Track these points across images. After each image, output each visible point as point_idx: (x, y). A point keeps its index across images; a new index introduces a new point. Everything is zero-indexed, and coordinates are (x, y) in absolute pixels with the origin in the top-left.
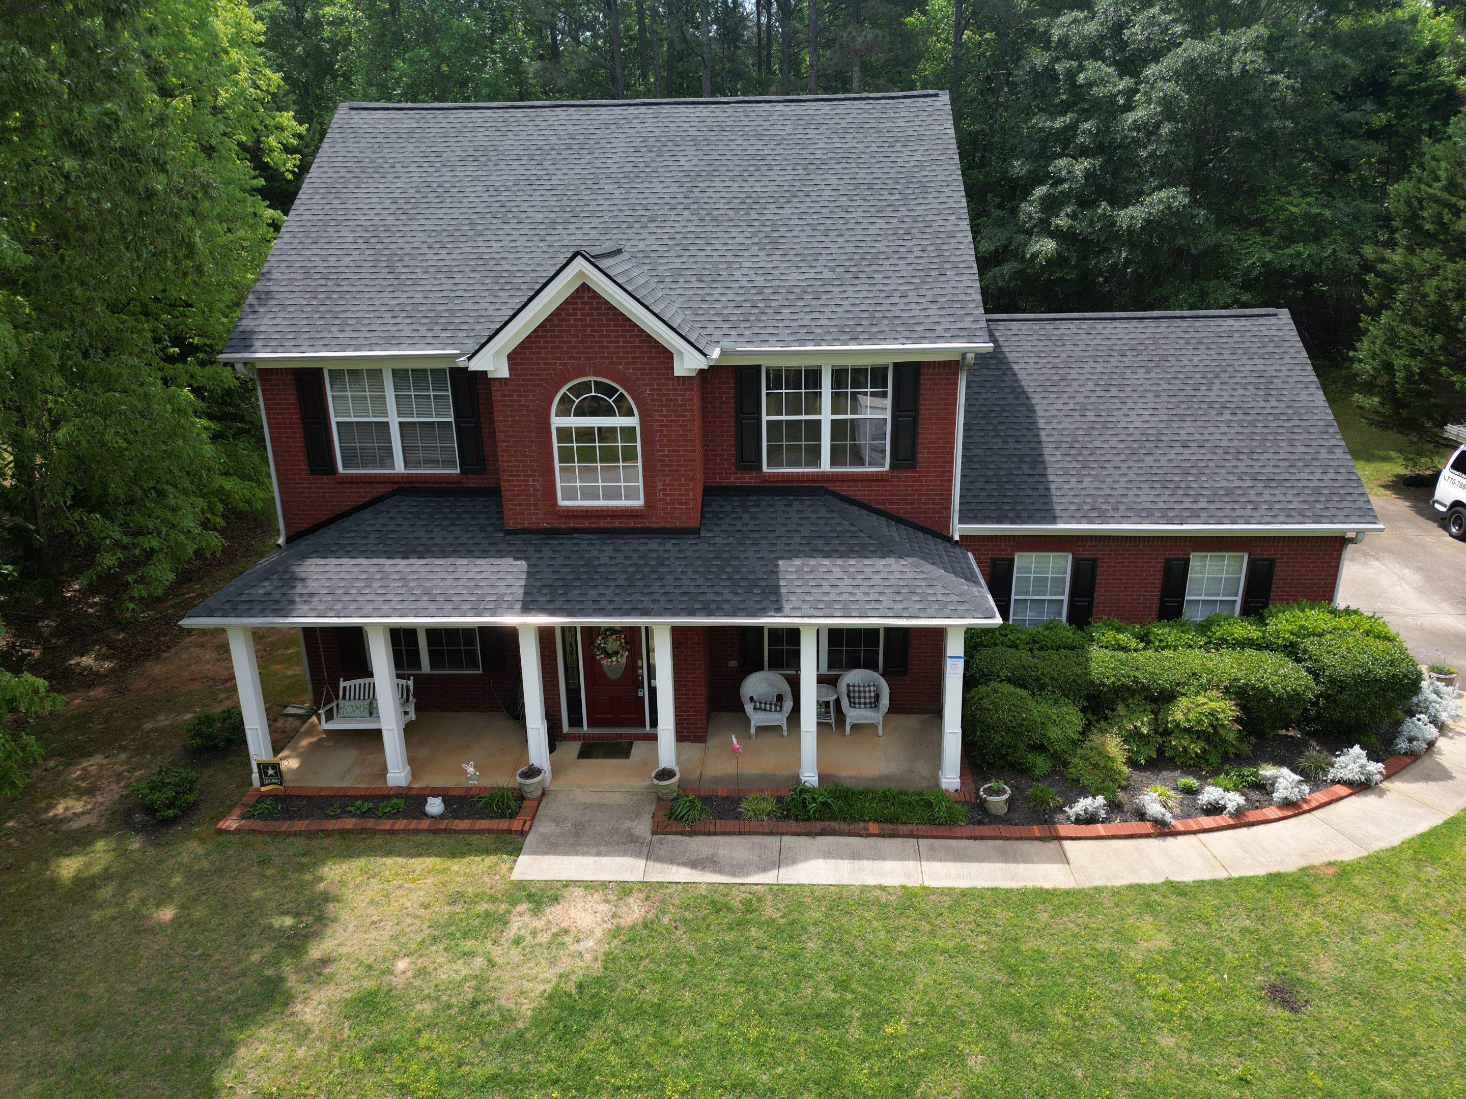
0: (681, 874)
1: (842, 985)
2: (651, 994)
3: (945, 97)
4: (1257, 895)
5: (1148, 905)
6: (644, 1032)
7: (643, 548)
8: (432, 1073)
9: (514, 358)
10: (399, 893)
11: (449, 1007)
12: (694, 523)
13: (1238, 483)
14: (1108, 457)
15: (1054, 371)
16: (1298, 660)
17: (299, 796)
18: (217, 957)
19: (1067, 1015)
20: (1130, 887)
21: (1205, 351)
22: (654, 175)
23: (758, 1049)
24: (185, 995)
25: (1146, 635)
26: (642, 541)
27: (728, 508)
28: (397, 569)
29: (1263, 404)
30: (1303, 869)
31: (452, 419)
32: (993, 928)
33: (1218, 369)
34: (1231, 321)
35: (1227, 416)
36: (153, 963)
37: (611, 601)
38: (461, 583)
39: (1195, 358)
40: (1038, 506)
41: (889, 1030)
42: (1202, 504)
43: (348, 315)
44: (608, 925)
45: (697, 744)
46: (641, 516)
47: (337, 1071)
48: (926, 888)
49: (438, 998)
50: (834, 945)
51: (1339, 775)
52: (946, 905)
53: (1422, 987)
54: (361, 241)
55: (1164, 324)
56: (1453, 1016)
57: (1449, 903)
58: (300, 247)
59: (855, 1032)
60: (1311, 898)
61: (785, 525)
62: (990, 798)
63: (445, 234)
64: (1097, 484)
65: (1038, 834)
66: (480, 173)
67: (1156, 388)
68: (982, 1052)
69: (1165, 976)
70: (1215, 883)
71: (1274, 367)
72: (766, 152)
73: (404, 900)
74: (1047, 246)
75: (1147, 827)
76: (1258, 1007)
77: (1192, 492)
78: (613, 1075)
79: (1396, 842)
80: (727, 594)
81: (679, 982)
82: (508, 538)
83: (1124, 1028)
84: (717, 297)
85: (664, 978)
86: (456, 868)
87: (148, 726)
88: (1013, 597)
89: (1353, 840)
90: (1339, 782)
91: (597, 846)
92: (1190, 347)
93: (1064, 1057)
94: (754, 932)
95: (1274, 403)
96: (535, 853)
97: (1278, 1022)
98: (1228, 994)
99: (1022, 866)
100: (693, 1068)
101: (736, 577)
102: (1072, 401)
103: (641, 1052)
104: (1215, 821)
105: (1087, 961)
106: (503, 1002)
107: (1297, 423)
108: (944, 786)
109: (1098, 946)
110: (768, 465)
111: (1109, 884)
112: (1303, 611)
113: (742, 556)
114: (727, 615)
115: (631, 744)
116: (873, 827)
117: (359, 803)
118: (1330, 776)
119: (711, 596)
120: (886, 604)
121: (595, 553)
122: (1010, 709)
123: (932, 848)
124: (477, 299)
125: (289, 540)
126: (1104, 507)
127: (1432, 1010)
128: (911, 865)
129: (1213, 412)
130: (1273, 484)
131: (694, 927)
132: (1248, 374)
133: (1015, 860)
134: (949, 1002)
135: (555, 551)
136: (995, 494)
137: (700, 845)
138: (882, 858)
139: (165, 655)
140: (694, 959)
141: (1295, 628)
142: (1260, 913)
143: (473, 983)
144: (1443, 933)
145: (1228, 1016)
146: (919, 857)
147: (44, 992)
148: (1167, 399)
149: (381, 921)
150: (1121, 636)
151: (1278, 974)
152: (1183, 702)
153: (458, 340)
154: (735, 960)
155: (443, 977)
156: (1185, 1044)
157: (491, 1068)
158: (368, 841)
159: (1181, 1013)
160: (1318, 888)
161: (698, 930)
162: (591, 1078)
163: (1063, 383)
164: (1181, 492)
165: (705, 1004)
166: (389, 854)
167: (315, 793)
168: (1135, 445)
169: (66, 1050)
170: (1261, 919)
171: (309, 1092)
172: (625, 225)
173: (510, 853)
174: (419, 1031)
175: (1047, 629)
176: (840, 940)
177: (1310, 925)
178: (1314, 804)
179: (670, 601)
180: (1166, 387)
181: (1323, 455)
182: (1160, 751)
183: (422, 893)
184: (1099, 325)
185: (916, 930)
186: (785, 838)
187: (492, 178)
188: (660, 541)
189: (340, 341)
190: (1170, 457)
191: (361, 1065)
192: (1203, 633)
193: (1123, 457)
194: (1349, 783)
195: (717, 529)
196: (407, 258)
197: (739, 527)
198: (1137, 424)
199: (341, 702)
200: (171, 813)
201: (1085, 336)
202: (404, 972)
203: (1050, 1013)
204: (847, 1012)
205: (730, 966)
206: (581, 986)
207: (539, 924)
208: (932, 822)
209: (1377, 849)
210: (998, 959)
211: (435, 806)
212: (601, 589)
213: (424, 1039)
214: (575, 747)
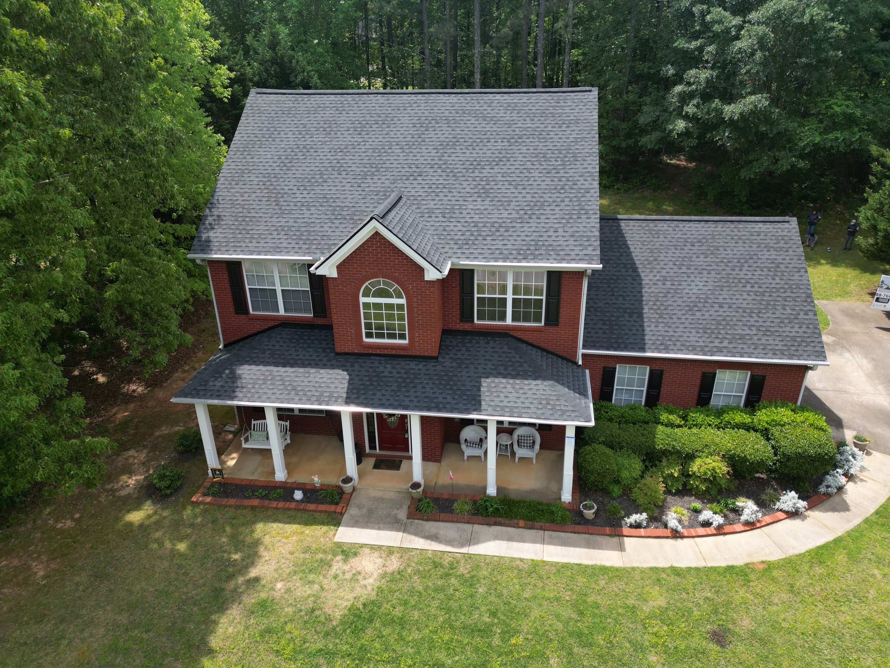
0: (419, 543)
1: (493, 614)
2: (398, 612)
3: (595, 92)
4: (718, 579)
5: (659, 580)
6: (393, 632)
7: (407, 367)
8: (291, 645)
9: (340, 267)
10: (279, 544)
11: (301, 611)
12: (435, 354)
13: (748, 332)
14: (675, 312)
15: (650, 255)
16: (768, 439)
17: (231, 484)
18: (192, 574)
19: (604, 640)
20: (651, 569)
21: (742, 245)
22: (423, 143)
23: (448, 648)
24: (177, 594)
25: (686, 416)
26: (407, 362)
27: (454, 343)
28: (280, 374)
29: (771, 281)
30: (747, 565)
31: (309, 289)
32: (575, 587)
33: (748, 257)
34: (761, 225)
35: (748, 288)
36: (161, 575)
37: (388, 400)
38: (311, 384)
39: (736, 249)
40: (631, 341)
41: (513, 641)
42: (725, 344)
43: (254, 232)
44: (380, 571)
45: (436, 463)
46: (407, 349)
47: (247, 641)
48: (544, 562)
49: (295, 606)
50: (492, 591)
51: (781, 507)
52: (553, 572)
53: (794, 638)
54: (261, 183)
55: (720, 225)
56: (806, 655)
57: (822, 590)
58: (229, 187)
59: (496, 641)
60: (747, 581)
61: (484, 356)
62: (585, 511)
63: (306, 180)
64: (666, 329)
65: (608, 533)
66: (326, 139)
67: (709, 268)
68: (558, 657)
69: (658, 622)
70: (697, 569)
71: (782, 257)
72: (487, 129)
73: (281, 549)
74: (681, 125)
75: (668, 533)
76: (704, 643)
77: (720, 336)
78: (377, 654)
79: (803, 551)
80: (449, 398)
81: (412, 606)
82: (337, 357)
83: (632, 650)
84: (452, 228)
85: (405, 603)
86: (307, 532)
87: (157, 433)
88: (615, 387)
89: (780, 547)
90: (781, 510)
91: (378, 524)
92: (733, 242)
93: (599, 663)
94: (453, 581)
95: (777, 280)
96: (347, 526)
97: (713, 652)
98: (689, 635)
99: (596, 551)
100: (415, 653)
101: (455, 388)
102: (658, 275)
103: (391, 643)
104: (706, 531)
105: (620, 610)
106: (327, 610)
107: (789, 294)
108: (563, 500)
109: (628, 602)
110: (478, 319)
111: (640, 566)
112: (776, 409)
113: (459, 375)
114: (448, 412)
115: (401, 461)
116: (522, 523)
117: (260, 491)
118: (776, 507)
119: (441, 400)
120: (533, 410)
121: (382, 369)
122: (600, 463)
123: (551, 537)
124: (322, 224)
125: (225, 346)
126: (668, 343)
127: (796, 651)
128: (538, 547)
129: (741, 285)
130: (769, 333)
131: (423, 575)
132: (765, 261)
133: (594, 548)
134: (546, 628)
135: (361, 367)
136: (608, 332)
137: (431, 526)
138: (523, 541)
139: (165, 384)
140: (421, 594)
141: (769, 419)
142: (717, 589)
143: (313, 599)
144: (813, 607)
145: (688, 647)
146: (543, 542)
147: (112, 587)
148: (715, 275)
149: (270, 560)
150: (671, 417)
151: (719, 625)
152: (698, 462)
153: (312, 250)
154: (441, 596)
155: (299, 594)
156: (662, 661)
157: (319, 646)
158: (265, 513)
159: (663, 643)
160: (752, 577)
161: (425, 578)
162: (366, 654)
163: (655, 263)
164: (714, 336)
165: (424, 619)
166: (275, 521)
167: (239, 483)
168: (692, 305)
169: (123, 619)
170: (717, 592)
171: (234, 651)
172: (404, 178)
173: (335, 525)
174: (286, 623)
175: (631, 409)
176: (496, 589)
177: (742, 598)
178: (763, 524)
179: (419, 401)
180: (716, 267)
181: (801, 316)
182: (685, 485)
183: (290, 545)
184: (681, 225)
185: (535, 586)
186: (475, 526)
187: (333, 143)
188: (416, 363)
189: (250, 249)
190: (711, 313)
191: (259, 639)
192: (718, 417)
193: (684, 312)
194: (786, 512)
195: (447, 357)
196: (285, 196)
197: (459, 356)
198: (694, 291)
199: (252, 432)
200: (168, 492)
201: (672, 232)
202: (280, 590)
203: (596, 638)
204: (494, 629)
205: (438, 599)
206: (364, 605)
207: (346, 567)
208: (553, 521)
209: (791, 554)
210: (575, 605)
211: (298, 495)
212: (383, 392)
213: (288, 627)
214: (371, 462)
